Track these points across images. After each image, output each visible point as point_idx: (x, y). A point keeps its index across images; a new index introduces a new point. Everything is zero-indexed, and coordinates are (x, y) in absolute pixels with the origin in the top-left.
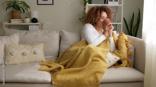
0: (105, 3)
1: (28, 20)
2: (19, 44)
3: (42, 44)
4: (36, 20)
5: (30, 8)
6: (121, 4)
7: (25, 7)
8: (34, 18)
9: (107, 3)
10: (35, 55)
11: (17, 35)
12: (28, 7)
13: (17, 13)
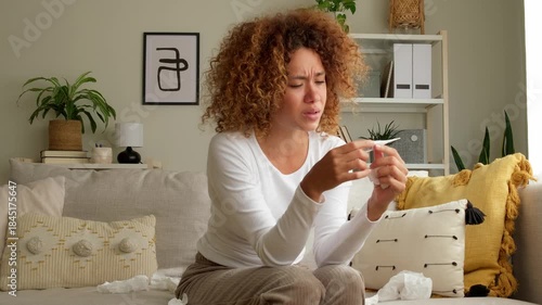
0: (382, 96)
1: (106, 154)
2: (63, 215)
3: (152, 220)
4: (133, 158)
5: (114, 115)
6: (439, 97)
7: (98, 109)
8: (129, 149)
9: (391, 95)
10: (122, 257)
11: (60, 183)
12: (109, 110)
13: (69, 130)
